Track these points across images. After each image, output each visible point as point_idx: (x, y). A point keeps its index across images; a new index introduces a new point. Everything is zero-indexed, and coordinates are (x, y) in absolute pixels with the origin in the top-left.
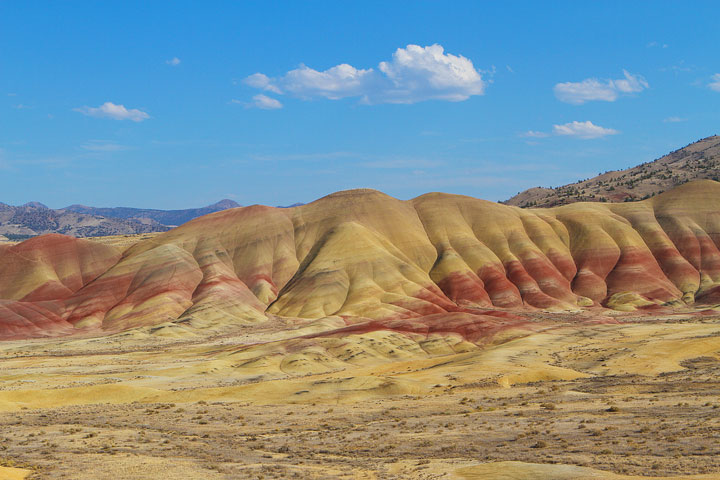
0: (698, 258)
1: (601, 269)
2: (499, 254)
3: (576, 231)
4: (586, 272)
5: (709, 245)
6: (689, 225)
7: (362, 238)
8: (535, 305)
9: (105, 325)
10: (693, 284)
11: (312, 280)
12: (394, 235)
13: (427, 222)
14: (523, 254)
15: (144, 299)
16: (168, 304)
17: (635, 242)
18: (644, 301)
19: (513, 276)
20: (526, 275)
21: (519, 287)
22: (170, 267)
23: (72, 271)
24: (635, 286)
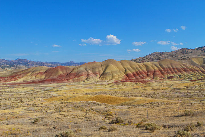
0: (167, 71)
1: (152, 73)
2: (135, 70)
3: (147, 67)
4: (149, 73)
5: (168, 69)
6: (165, 66)
7: (113, 68)
8: (142, 79)
9: (73, 81)
10: (167, 76)
11: (106, 74)
12: (118, 67)
13: (123, 65)
14: (139, 70)
15: (79, 77)
16: (84, 77)
17: (156, 69)
18: (160, 78)
19: (138, 74)
20: (140, 74)
21: (139, 76)
22: (82, 71)
23: (65, 72)
24: (158, 76)
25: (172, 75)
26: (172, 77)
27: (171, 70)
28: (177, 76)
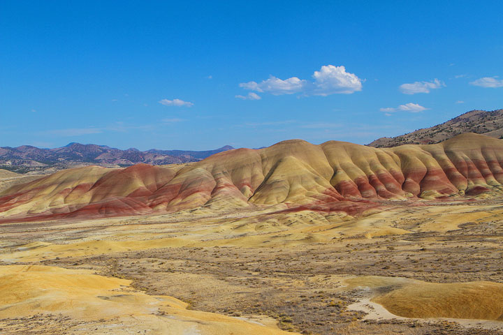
0: (466, 172)
1: (417, 179)
2: (365, 171)
3: (404, 159)
4: (409, 180)
5: (472, 166)
6: (462, 156)
7: (296, 164)
8: (384, 197)
9: (168, 209)
10: (464, 185)
11: (271, 185)
12: (312, 162)
13: (328, 156)
14: (377, 172)
15: (187, 196)
16: (199, 198)
17: (434, 164)
18: (439, 194)
19: (372, 182)
20: (379, 182)
21: (376, 188)
22: (200, 179)
23: (151, 182)
24: (434, 187)
25: (482, 183)
26: (479, 190)
27: (480, 167)
28: (496, 186)
